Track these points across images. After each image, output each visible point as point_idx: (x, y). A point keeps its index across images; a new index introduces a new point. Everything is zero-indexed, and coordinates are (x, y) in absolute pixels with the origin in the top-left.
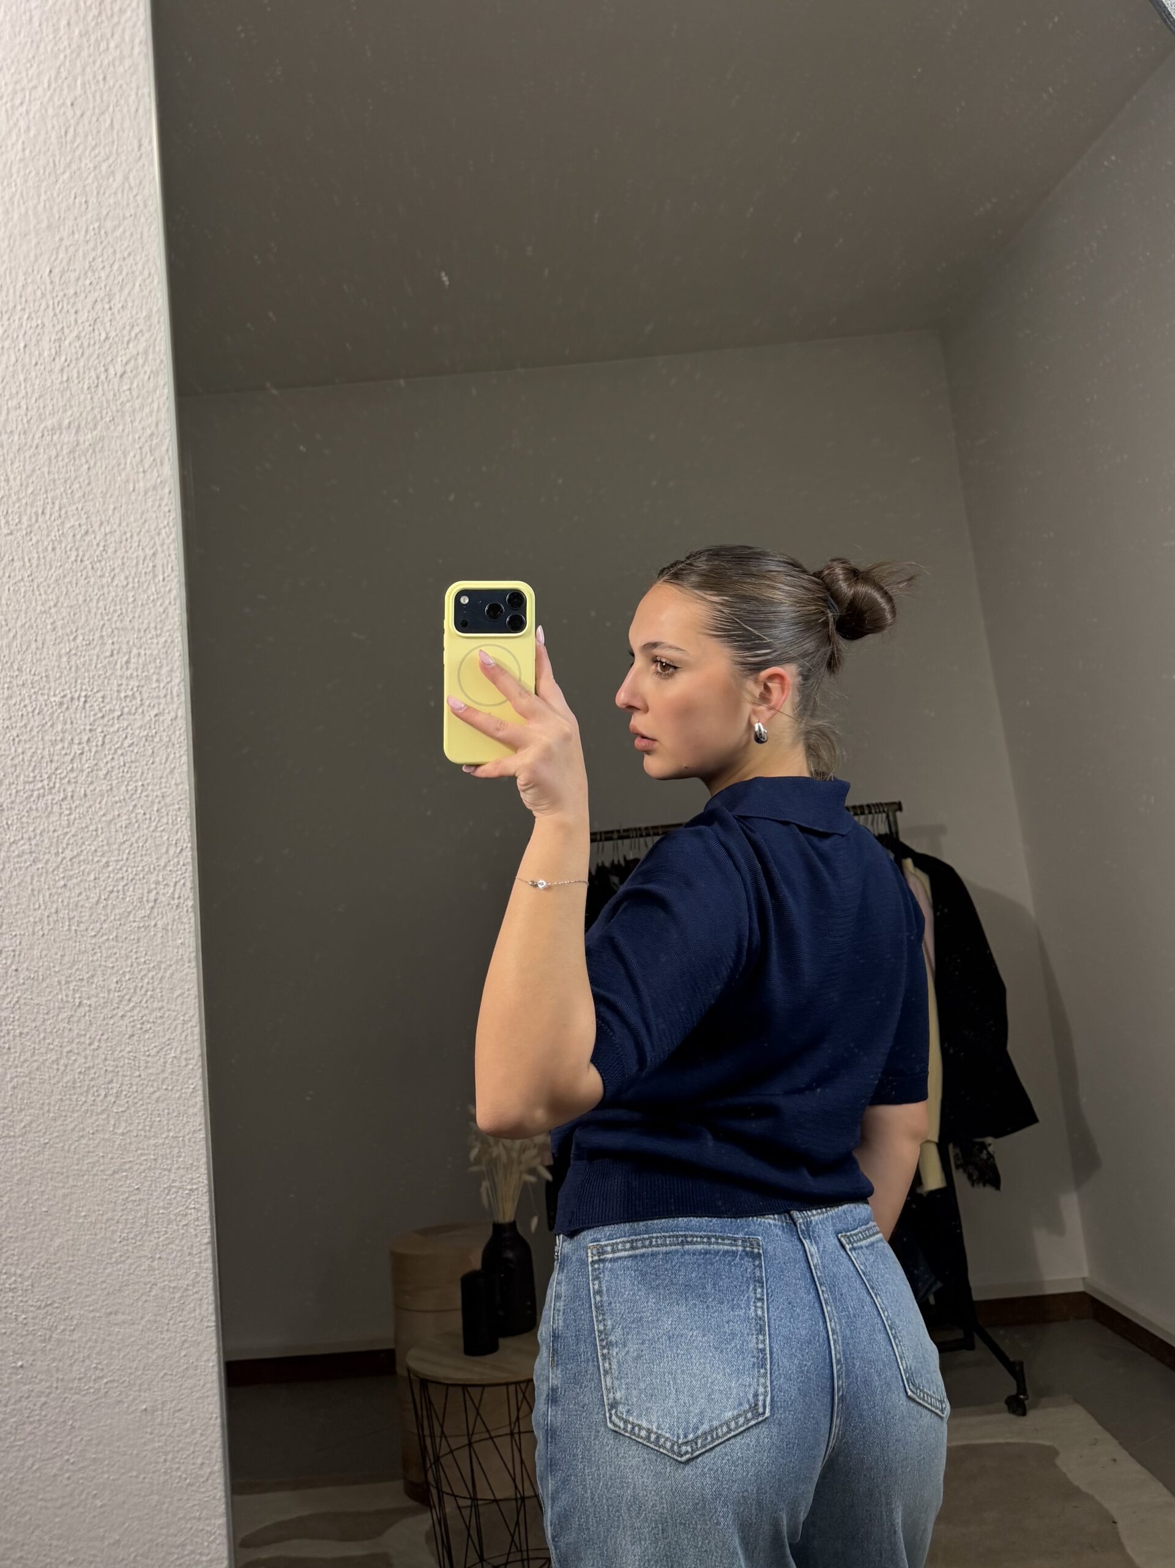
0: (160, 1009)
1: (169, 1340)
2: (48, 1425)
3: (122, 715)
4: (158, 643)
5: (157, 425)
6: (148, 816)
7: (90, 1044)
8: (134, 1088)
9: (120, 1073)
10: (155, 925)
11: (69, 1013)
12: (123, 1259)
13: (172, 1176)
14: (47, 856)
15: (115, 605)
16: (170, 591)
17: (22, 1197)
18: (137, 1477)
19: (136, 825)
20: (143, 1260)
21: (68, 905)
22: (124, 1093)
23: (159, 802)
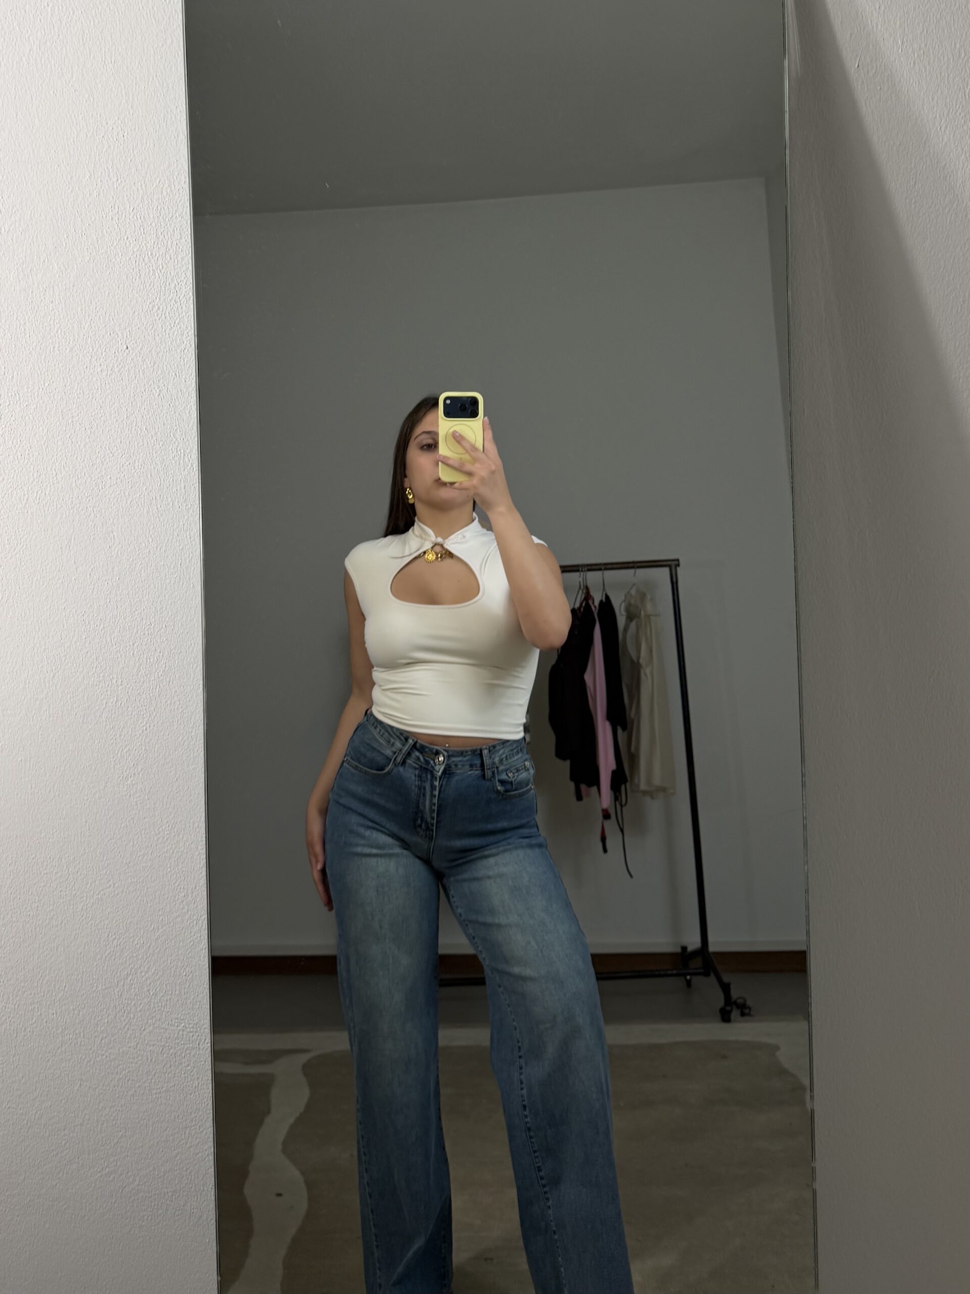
1: (33, 725)
3: (9, 405)
4: (27, 369)
5: (25, 257)
8: (17, 594)
9: (10, 587)
10: (27, 512)
15: (6, 349)
16: (33, 342)
19: (17, 461)
22: (11, 597)
23: (29, 450)
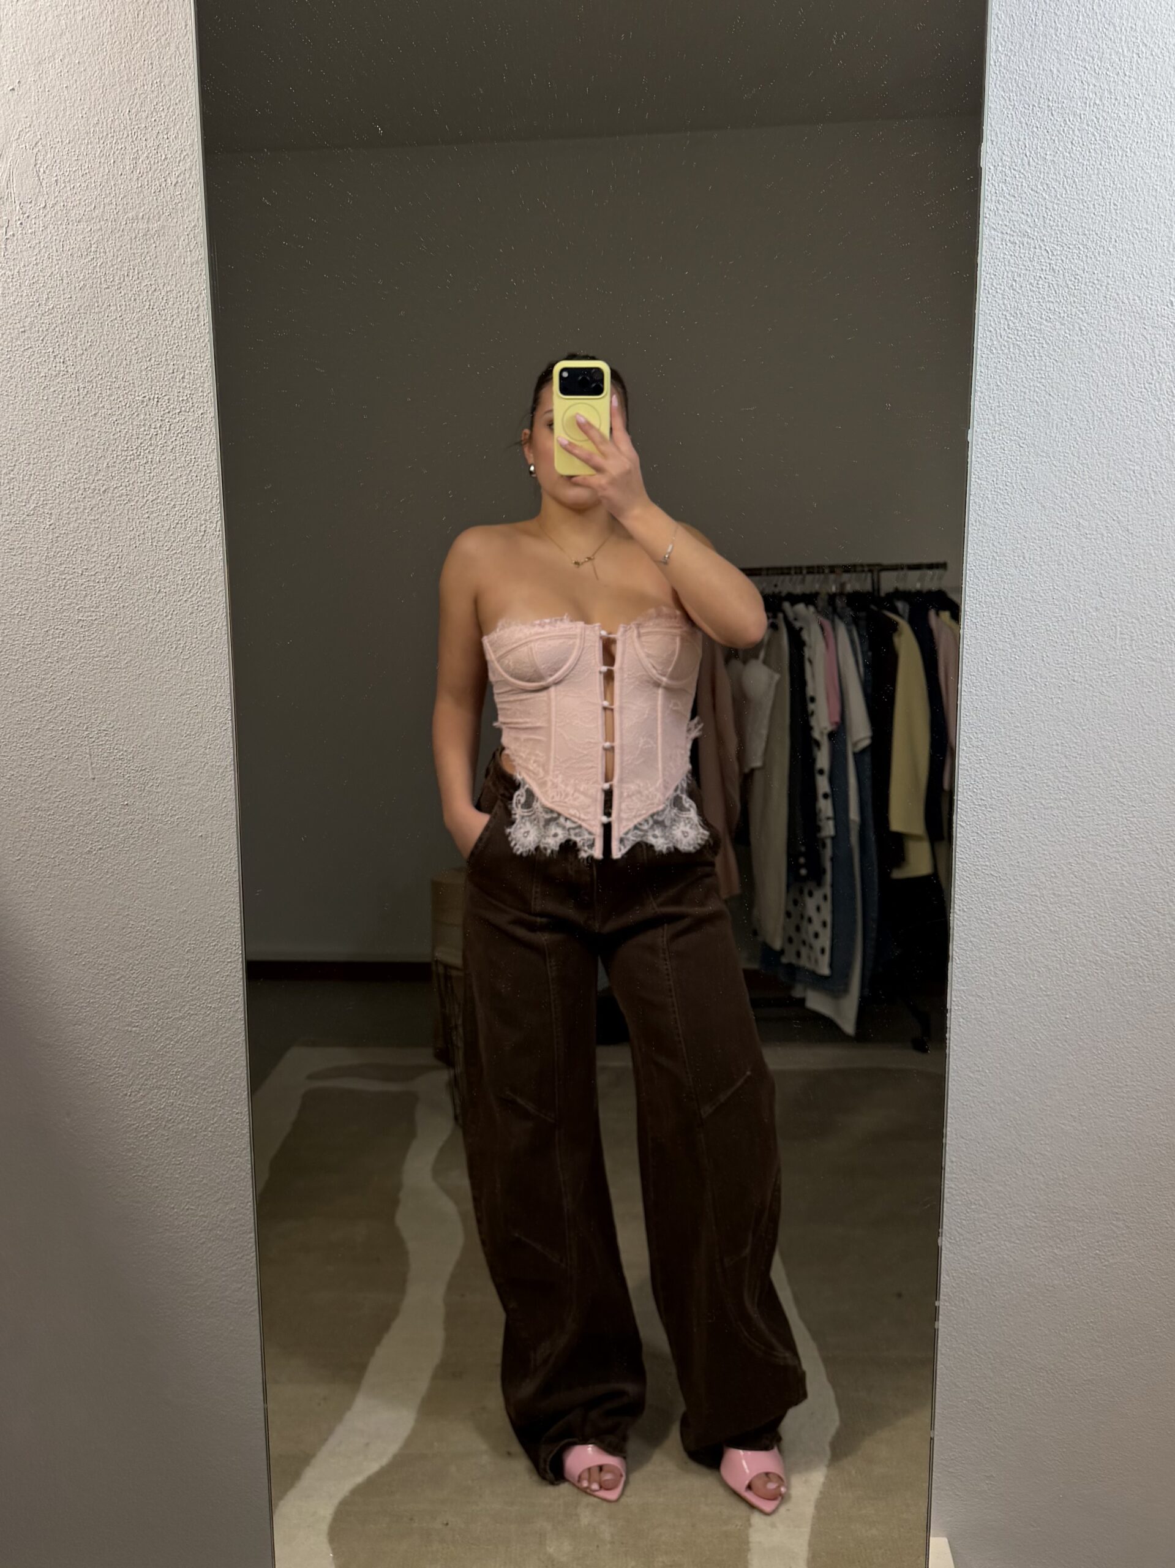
0: (209, 598)
2: (144, 840)
6: (199, 478)
7: (166, 616)
11: (153, 597)
12: (188, 746)
13: (217, 700)
14: (137, 498)
17: (126, 705)
18: (196, 875)
19: (192, 483)
20: (200, 748)
21: (151, 529)
